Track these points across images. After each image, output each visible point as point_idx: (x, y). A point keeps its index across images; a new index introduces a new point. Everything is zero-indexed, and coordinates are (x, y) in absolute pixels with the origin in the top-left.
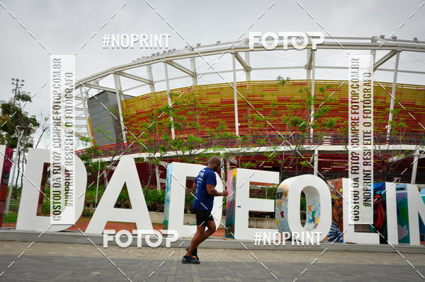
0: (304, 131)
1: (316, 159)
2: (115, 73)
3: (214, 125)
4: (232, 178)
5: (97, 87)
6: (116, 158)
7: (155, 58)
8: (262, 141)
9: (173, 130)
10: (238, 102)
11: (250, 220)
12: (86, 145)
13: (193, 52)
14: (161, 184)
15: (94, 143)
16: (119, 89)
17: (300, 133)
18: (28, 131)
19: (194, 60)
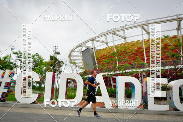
0: (178, 59)
2: (92, 40)
3: (135, 59)
4: (145, 82)
5: (85, 46)
7: (108, 32)
9: (117, 62)
11: (154, 101)
12: (82, 70)
13: (123, 28)
14: (113, 85)
15: (85, 69)
16: (94, 46)
17: (176, 60)
18: (60, 66)
19: (124, 32)
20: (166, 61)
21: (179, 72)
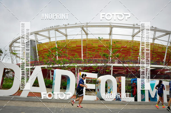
0: (108, 58)
1: (112, 69)
2: (35, 34)
3: (73, 55)
4: (79, 75)
6: (34, 67)
7: (51, 28)
8: (92, 62)
10: (83, 47)
13: (66, 27)
14: (52, 77)
16: (36, 40)
17: (106, 59)
19: (66, 30)
20: (98, 59)
21: (107, 69)
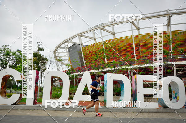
0: (168, 56)
1: (175, 68)
2: (79, 36)
3: (124, 56)
4: (134, 79)
5: (72, 42)
6: (82, 73)
7: (96, 28)
8: (148, 61)
9: (106, 59)
10: (135, 44)
11: (144, 98)
12: (68, 68)
13: (112, 24)
14: (102, 83)
15: (72, 67)
16: (81, 42)
18: (44, 64)
19: (113, 27)
21: (169, 69)
